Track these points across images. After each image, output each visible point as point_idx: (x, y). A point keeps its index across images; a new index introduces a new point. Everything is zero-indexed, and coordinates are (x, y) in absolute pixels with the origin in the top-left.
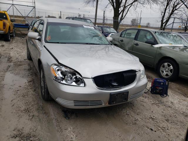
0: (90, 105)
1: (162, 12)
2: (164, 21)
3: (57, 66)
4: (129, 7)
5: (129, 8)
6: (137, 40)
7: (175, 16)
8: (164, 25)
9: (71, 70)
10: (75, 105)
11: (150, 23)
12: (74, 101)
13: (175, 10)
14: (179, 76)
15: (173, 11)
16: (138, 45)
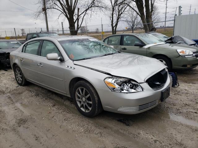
0: (150, 107)
1: (111, 17)
2: (114, 25)
3: (112, 79)
4: (82, 15)
5: (84, 16)
6: (123, 45)
7: (122, 19)
8: (114, 28)
9: (127, 79)
10: (139, 110)
11: (99, 28)
12: (139, 106)
13: (121, 13)
14: (173, 68)
15: (119, 15)
16: (126, 49)
